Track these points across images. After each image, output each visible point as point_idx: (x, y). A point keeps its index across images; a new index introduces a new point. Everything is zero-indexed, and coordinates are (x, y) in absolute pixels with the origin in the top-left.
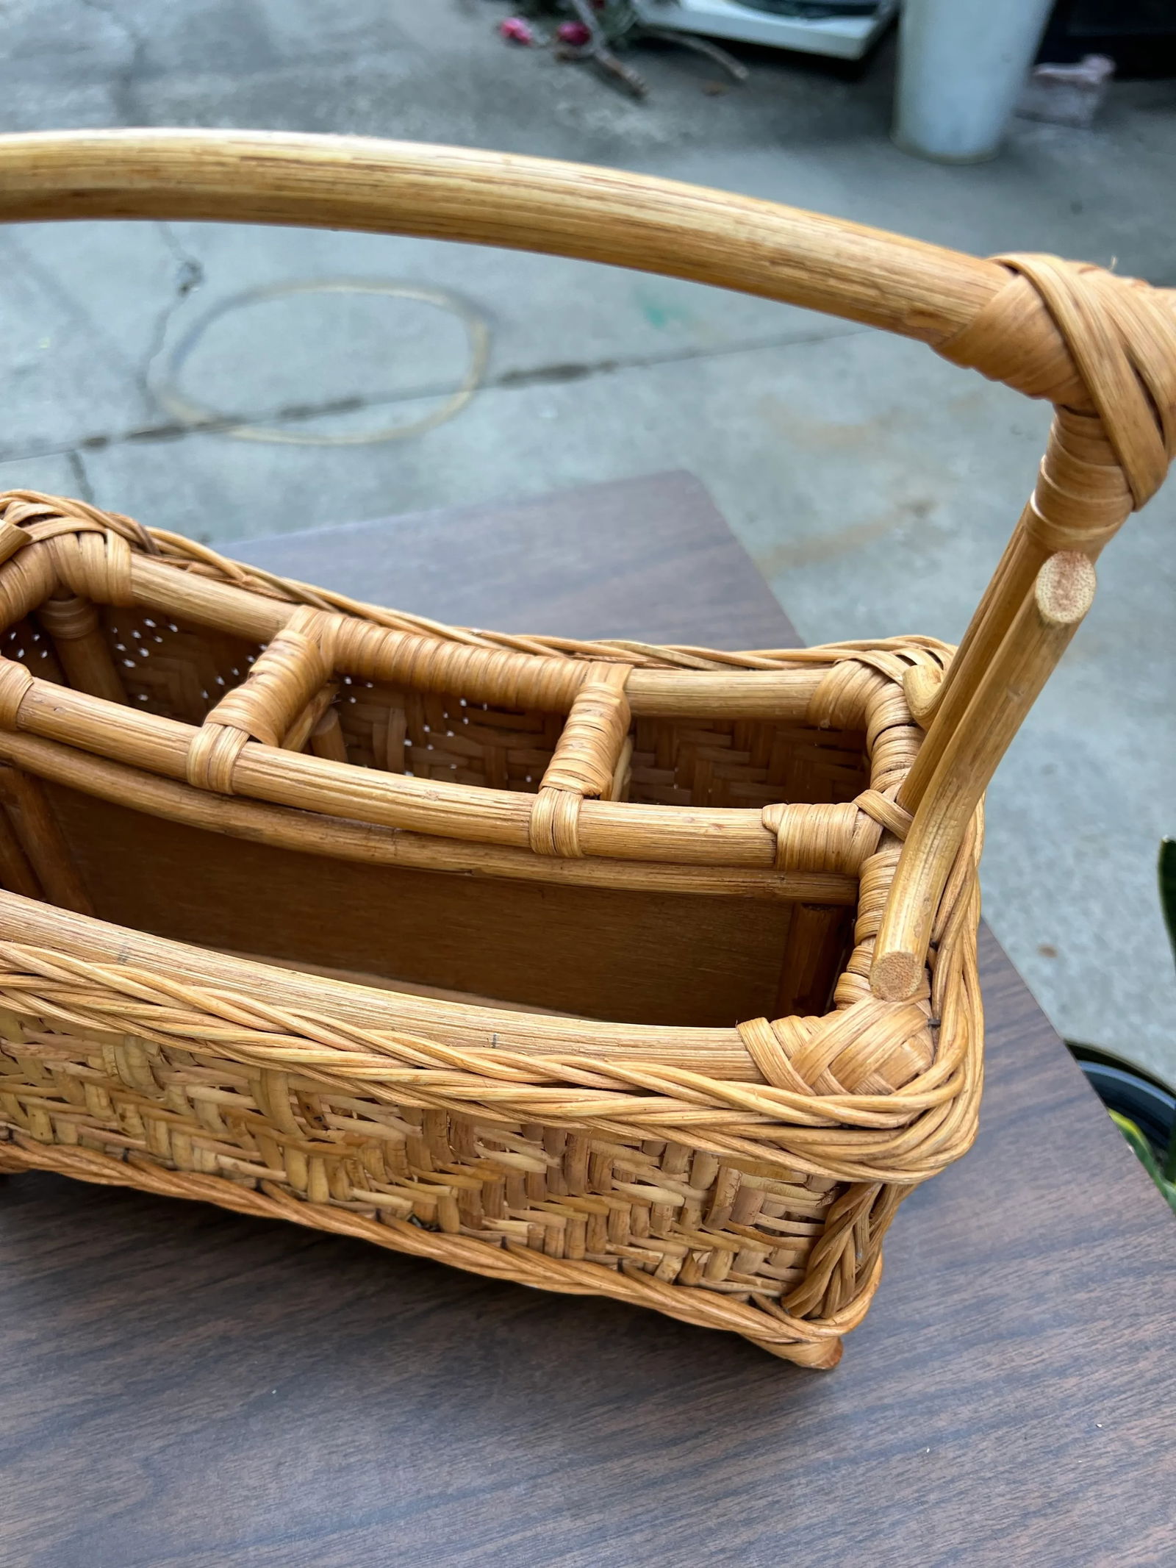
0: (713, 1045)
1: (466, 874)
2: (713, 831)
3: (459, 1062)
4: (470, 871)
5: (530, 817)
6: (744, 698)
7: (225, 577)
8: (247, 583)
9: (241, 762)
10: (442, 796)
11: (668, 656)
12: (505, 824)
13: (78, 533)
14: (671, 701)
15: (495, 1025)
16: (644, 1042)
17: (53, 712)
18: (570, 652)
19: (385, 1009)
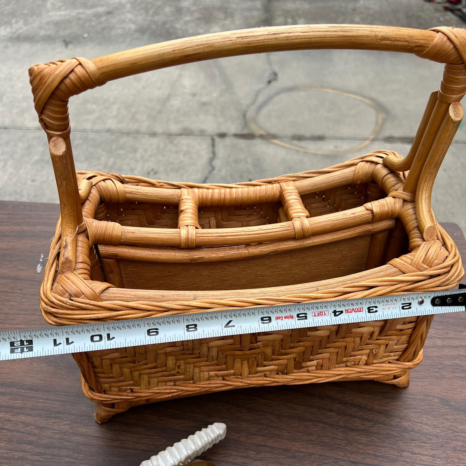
0: (384, 270)
1: (272, 254)
2: (352, 216)
3: (313, 297)
4: (273, 252)
5: (294, 227)
6: (333, 181)
7: (153, 185)
8: (161, 186)
9: (197, 235)
10: (263, 229)
11: (302, 176)
12: (286, 232)
13: (104, 180)
14: (310, 188)
15: (315, 285)
16: (363, 275)
17: (133, 234)
18: (270, 182)
19: (280, 290)
